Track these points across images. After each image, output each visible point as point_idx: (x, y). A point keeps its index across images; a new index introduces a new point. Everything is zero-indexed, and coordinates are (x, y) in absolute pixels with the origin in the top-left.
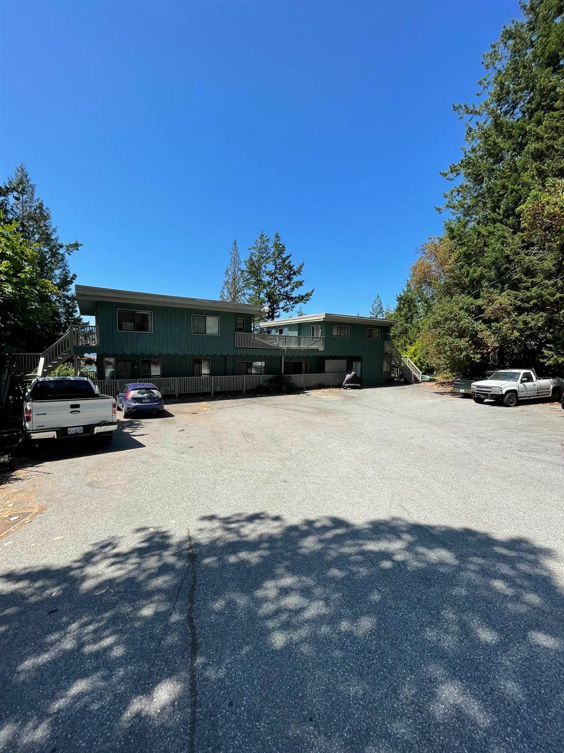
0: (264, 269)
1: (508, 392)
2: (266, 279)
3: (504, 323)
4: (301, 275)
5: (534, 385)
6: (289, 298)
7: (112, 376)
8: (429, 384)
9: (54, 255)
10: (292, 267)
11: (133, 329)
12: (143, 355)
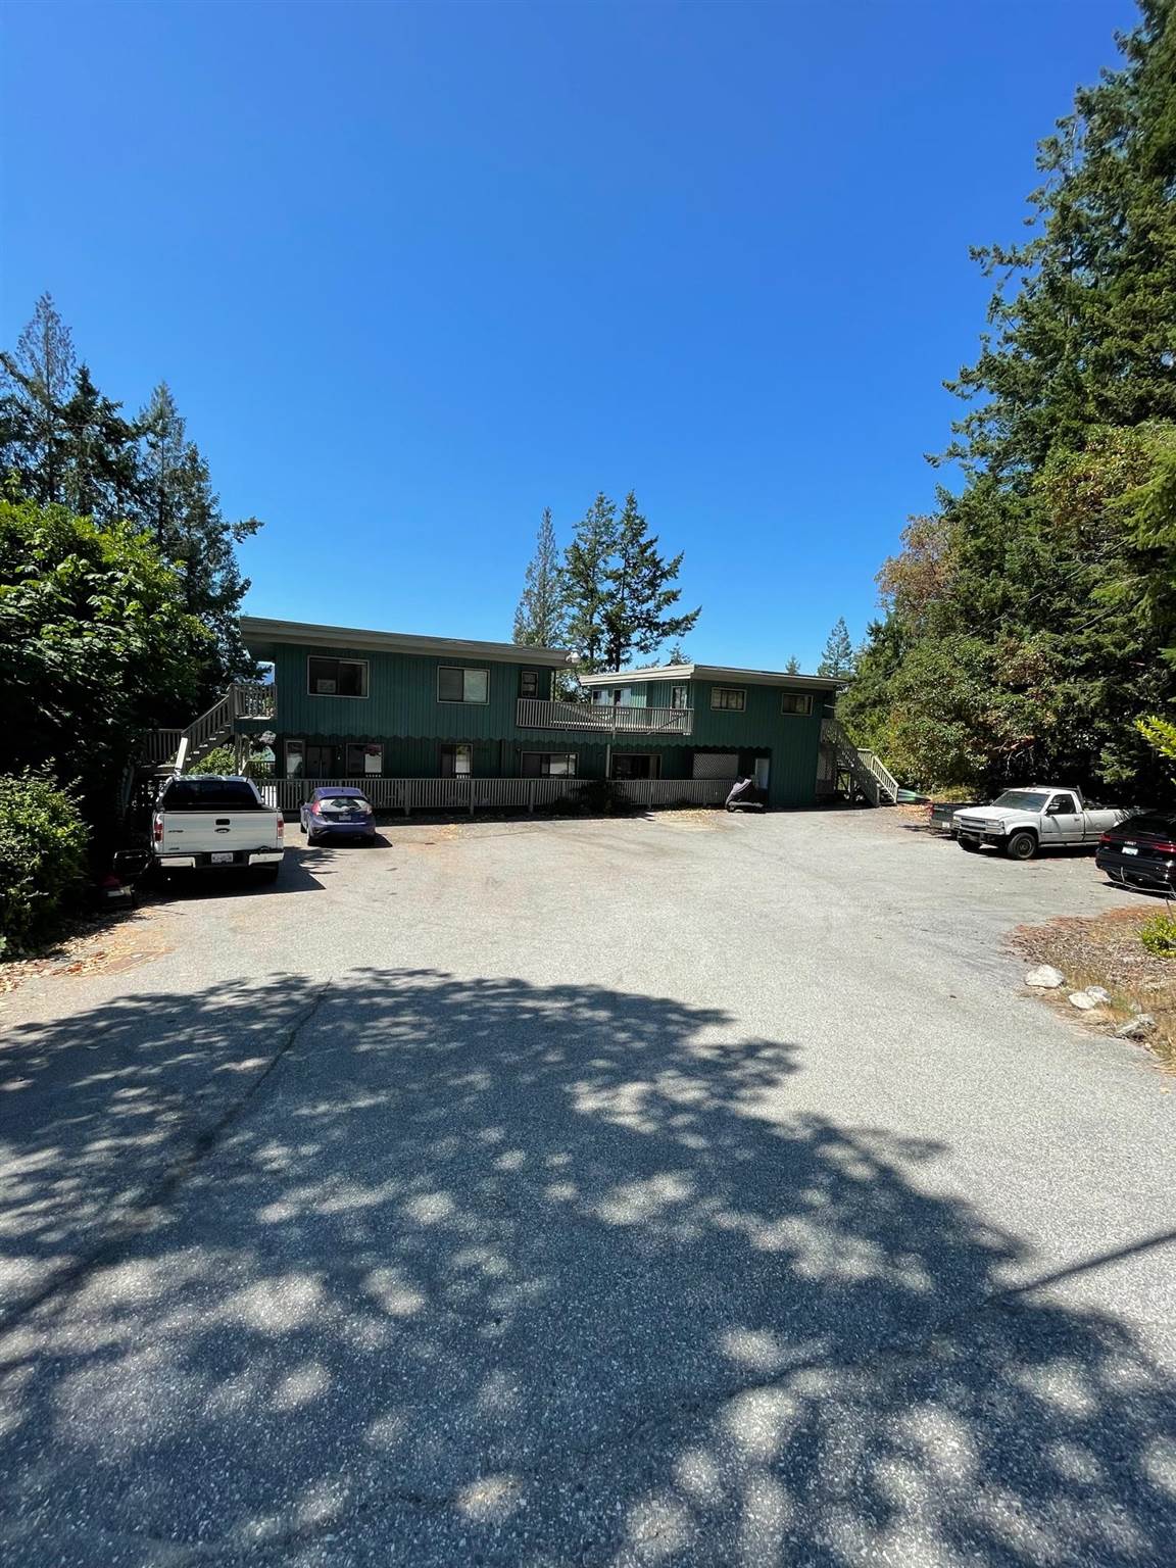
0: (602, 565)
1: (1016, 831)
2: (606, 586)
3: (1027, 696)
4: (676, 578)
5: (1076, 820)
6: (653, 626)
7: (298, 774)
8: (914, 808)
9: (214, 542)
10: (659, 562)
11: (334, 691)
12: (351, 737)
